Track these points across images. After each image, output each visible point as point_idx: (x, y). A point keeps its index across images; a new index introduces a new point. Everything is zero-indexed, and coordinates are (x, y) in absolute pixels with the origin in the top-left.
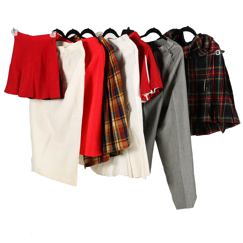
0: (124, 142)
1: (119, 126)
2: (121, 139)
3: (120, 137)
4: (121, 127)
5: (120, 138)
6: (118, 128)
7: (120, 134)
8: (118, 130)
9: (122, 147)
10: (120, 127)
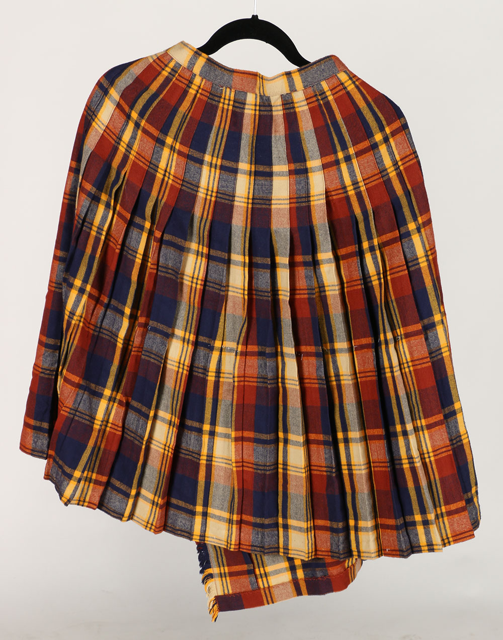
0: (456, 517)
1: (436, 453)
2: (445, 505)
3: (441, 496)
4: (444, 455)
5: (442, 501)
6: (432, 459)
7: (439, 485)
8: (434, 466)
9: (449, 536)
10: (439, 456)
